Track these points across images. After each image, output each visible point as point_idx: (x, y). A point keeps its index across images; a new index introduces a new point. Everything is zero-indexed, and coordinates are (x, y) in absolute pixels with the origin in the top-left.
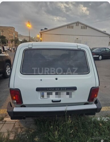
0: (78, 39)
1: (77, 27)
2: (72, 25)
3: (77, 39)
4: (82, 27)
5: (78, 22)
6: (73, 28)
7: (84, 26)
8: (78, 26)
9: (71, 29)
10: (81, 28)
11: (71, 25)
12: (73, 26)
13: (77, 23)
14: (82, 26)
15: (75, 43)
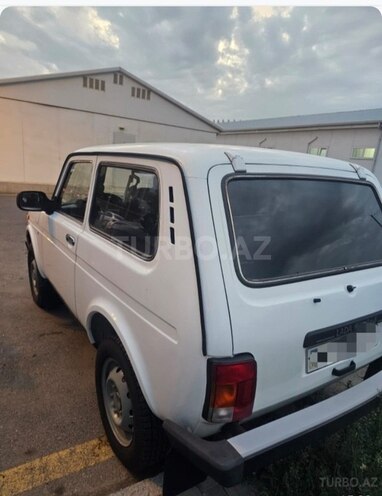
0: (124, 132)
1: (118, 86)
2: (100, 78)
3: (122, 129)
4: (133, 89)
5: (119, 72)
6: (103, 89)
7: (142, 88)
8: (121, 83)
9: (97, 91)
10: (133, 95)
11: (95, 78)
12: (103, 83)
13: (119, 75)
14: (136, 86)
15: (114, 143)
